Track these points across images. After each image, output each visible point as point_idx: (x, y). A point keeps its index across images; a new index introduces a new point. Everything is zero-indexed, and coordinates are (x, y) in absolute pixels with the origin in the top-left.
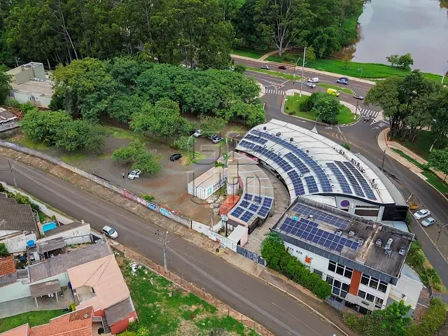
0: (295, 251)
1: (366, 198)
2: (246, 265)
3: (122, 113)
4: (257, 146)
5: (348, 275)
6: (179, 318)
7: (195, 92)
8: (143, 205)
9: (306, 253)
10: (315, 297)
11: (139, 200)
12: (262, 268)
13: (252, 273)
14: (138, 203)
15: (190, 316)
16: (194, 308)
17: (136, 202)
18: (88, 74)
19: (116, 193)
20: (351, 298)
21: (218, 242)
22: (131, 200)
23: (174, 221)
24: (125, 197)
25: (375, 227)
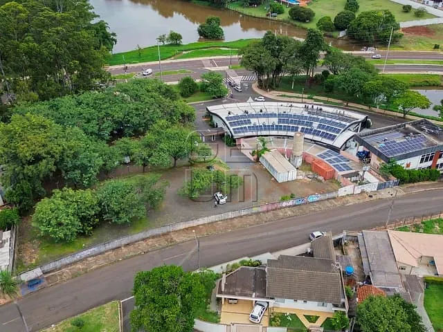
0: (401, 164)
2: (385, 194)
4: (249, 127)
5: (431, 158)
8: (289, 207)
10: (433, 182)
11: (284, 204)
12: (398, 188)
14: (284, 208)
17: (281, 208)
19: (258, 213)
21: (364, 192)
22: (276, 209)
23: (322, 200)
24: (268, 211)
25: (407, 126)
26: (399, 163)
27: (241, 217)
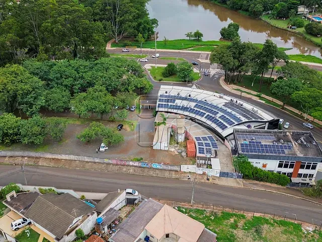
0: (255, 163)
1: (254, 120)
2: (230, 182)
3: (58, 105)
4: (171, 105)
5: (292, 166)
6: (231, 230)
7: (101, 77)
8: (135, 166)
9: (262, 162)
10: (280, 186)
11: (131, 163)
12: (241, 181)
13: (238, 186)
14: (131, 166)
15: (235, 226)
16: (232, 220)
17: (128, 166)
18: (19, 78)
19: (108, 164)
20: (295, 180)
21: (204, 174)
22: (124, 165)
23: (165, 170)
24: (117, 165)
25: (288, 133)
26: (250, 160)
27: (95, 163)
